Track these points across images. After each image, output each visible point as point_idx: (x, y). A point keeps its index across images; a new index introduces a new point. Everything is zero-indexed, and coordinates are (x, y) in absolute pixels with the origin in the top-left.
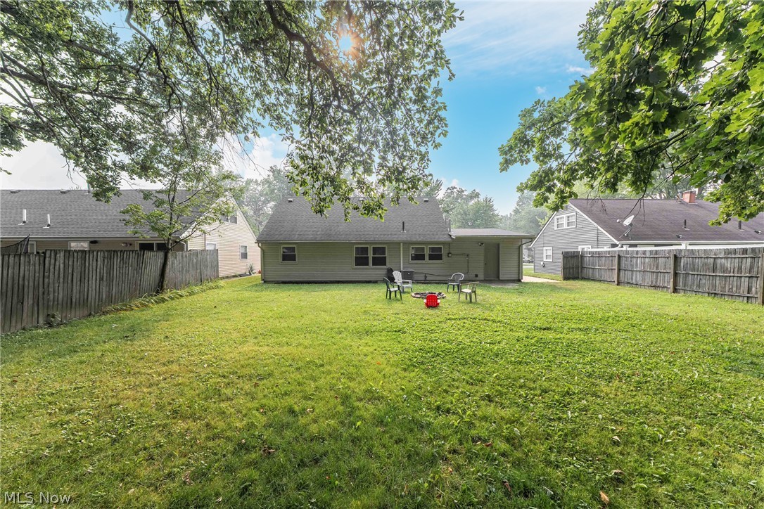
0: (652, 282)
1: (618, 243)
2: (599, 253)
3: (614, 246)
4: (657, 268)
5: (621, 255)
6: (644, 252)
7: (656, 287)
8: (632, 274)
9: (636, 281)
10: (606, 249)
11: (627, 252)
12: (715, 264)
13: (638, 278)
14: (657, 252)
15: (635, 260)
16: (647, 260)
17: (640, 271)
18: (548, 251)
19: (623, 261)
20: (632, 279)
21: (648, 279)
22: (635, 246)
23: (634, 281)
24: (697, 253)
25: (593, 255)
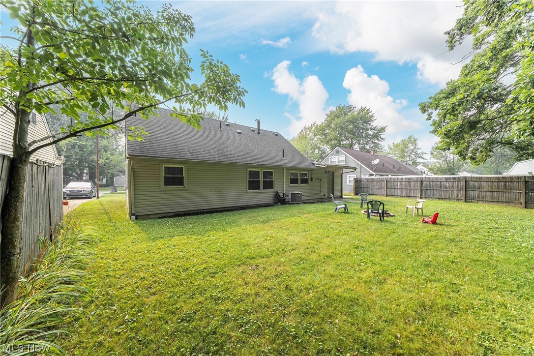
0: (407, 194)
1: (373, 173)
2: (372, 179)
3: (371, 175)
4: (410, 187)
5: (388, 180)
6: (402, 179)
7: (409, 197)
8: (395, 191)
9: (397, 194)
10: (367, 177)
11: (391, 179)
12: (441, 184)
13: (399, 192)
14: (409, 179)
15: (396, 183)
16: (404, 183)
17: (399, 189)
18: (351, 178)
19: (389, 184)
20: (395, 193)
21: (404, 193)
22: (383, 175)
23: (396, 194)
24: (431, 179)
25: (368, 180)
